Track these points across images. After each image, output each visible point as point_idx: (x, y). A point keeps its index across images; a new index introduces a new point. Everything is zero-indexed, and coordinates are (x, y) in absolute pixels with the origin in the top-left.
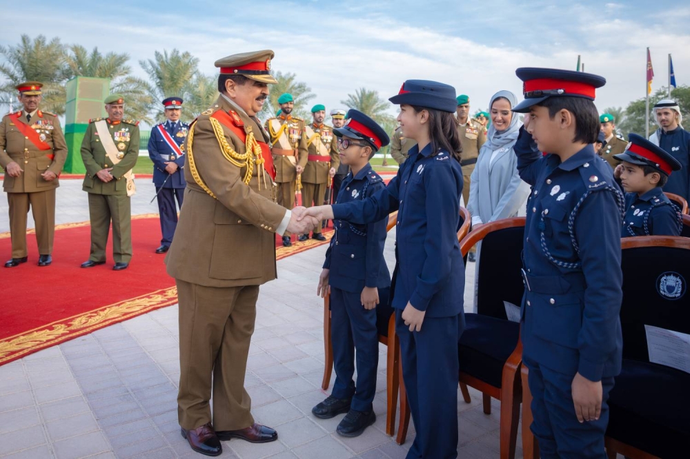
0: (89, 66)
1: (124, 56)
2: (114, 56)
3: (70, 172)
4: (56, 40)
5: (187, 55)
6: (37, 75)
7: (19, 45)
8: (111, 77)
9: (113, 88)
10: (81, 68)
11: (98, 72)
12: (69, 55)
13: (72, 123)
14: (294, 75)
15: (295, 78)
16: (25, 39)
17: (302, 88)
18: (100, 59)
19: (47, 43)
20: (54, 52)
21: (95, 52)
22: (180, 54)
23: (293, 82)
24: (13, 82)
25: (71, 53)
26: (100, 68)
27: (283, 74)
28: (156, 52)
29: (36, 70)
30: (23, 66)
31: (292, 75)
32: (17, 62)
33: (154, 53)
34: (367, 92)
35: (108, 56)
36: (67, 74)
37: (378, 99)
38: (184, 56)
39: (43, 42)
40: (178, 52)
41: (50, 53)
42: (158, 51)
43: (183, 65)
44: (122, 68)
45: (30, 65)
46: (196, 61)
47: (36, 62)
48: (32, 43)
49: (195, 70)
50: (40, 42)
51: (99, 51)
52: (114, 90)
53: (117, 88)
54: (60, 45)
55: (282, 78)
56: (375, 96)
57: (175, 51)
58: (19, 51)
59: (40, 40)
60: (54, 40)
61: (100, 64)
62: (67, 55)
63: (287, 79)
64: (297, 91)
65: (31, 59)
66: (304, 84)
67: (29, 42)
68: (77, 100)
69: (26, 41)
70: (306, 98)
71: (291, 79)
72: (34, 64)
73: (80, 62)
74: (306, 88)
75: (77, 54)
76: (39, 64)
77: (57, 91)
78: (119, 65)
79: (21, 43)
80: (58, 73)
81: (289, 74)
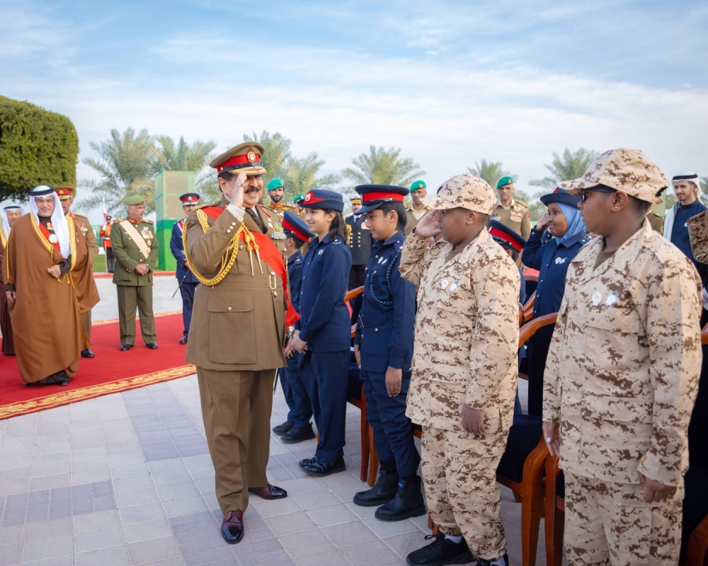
0: (178, 157)
1: (211, 143)
2: (201, 144)
3: (164, 270)
4: (144, 131)
5: (277, 136)
6: (130, 170)
7: (109, 141)
8: (200, 167)
9: (203, 179)
10: (169, 161)
11: (186, 163)
12: (157, 147)
13: (161, 219)
14: (399, 150)
15: (400, 153)
16: (114, 134)
17: (408, 165)
18: (187, 148)
19: (136, 135)
20: (143, 144)
21: (182, 142)
22: (271, 136)
23: (398, 158)
24: (109, 179)
25: (158, 145)
26: (188, 159)
27: (386, 150)
28: (244, 136)
29: (129, 165)
30: (116, 162)
31: (396, 150)
32: (110, 158)
33: (243, 137)
34: (488, 164)
35: (194, 145)
36: (158, 168)
37: (501, 172)
38: (274, 137)
39: (133, 134)
40: (268, 134)
41: (140, 146)
42: (247, 134)
43: (274, 148)
44: (210, 157)
45: (122, 160)
46: (289, 142)
47: (127, 157)
48: (122, 137)
49: (286, 154)
50: (129, 135)
51: (185, 140)
52: (203, 182)
53: (206, 179)
54: (148, 137)
55: (385, 155)
56: (497, 170)
57: (264, 132)
58: (110, 147)
59: (130, 133)
60: (142, 132)
61: (188, 154)
62: (154, 147)
63: (390, 156)
64: (403, 168)
65: (122, 155)
66: (411, 159)
67: (118, 136)
68: (164, 196)
69: (116, 136)
70: (414, 176)
71: (395, 155)
72: (126, 160)
73: (167, 154)
74: (413, 164)
75: (164, 145)
76: (131, 159)
77: (149, 186)
78: (206, 154)
79: (111, 138)
80: (150, 167)
81: (393, 149)
